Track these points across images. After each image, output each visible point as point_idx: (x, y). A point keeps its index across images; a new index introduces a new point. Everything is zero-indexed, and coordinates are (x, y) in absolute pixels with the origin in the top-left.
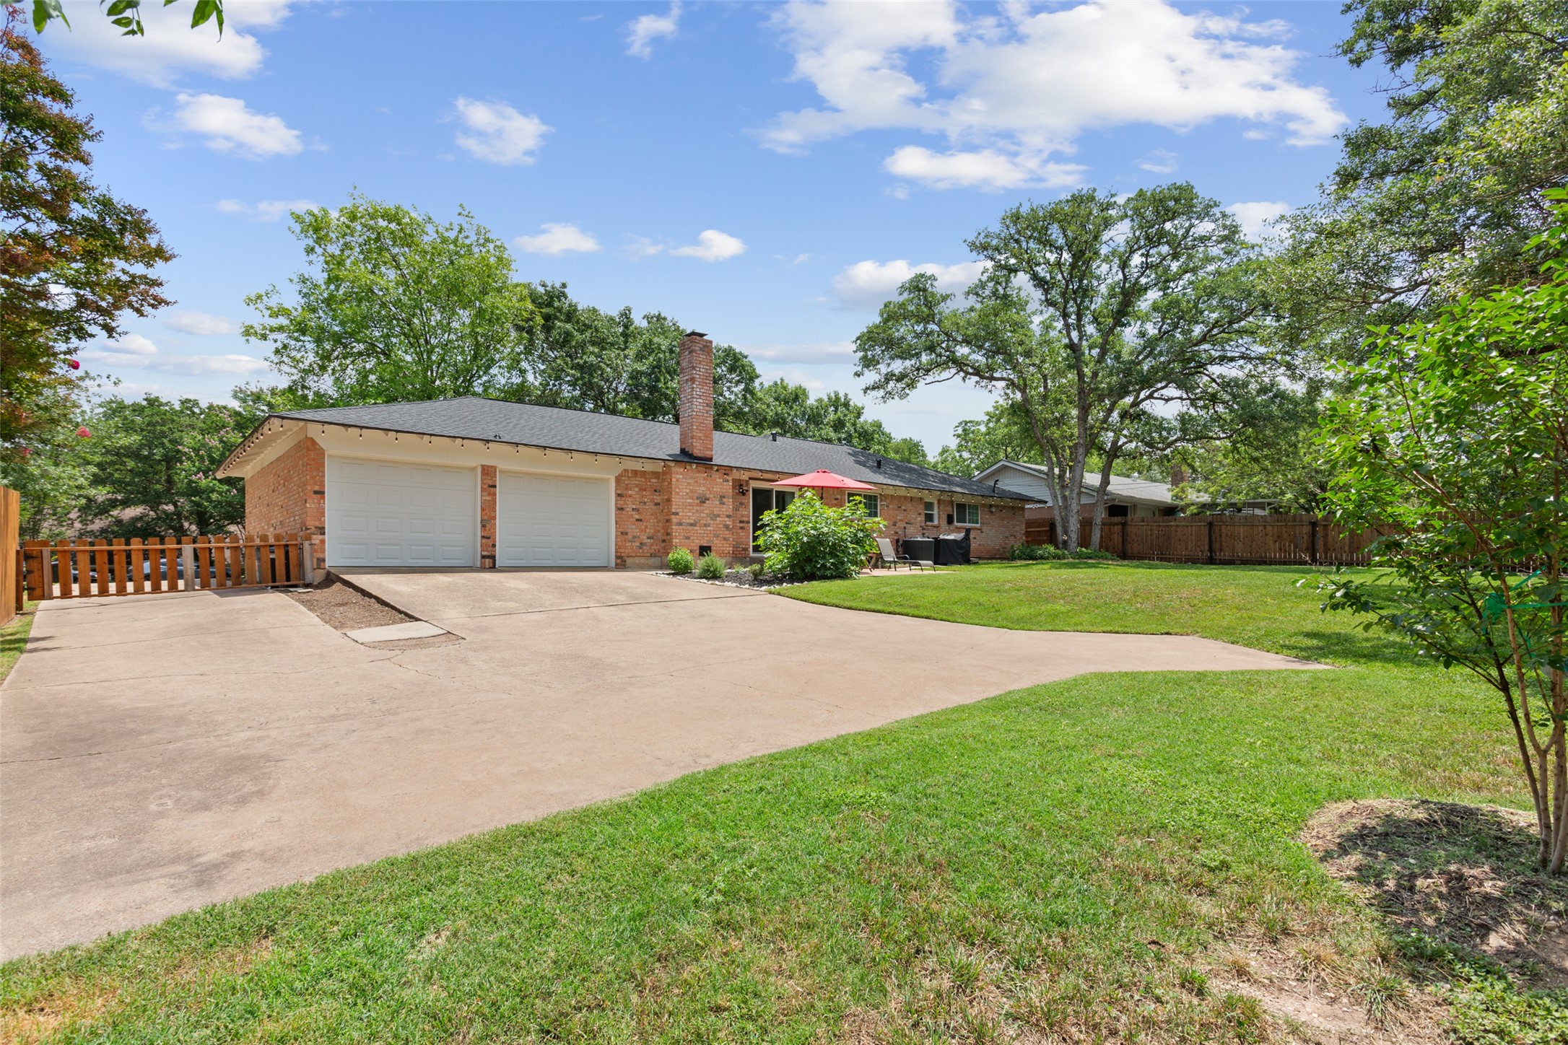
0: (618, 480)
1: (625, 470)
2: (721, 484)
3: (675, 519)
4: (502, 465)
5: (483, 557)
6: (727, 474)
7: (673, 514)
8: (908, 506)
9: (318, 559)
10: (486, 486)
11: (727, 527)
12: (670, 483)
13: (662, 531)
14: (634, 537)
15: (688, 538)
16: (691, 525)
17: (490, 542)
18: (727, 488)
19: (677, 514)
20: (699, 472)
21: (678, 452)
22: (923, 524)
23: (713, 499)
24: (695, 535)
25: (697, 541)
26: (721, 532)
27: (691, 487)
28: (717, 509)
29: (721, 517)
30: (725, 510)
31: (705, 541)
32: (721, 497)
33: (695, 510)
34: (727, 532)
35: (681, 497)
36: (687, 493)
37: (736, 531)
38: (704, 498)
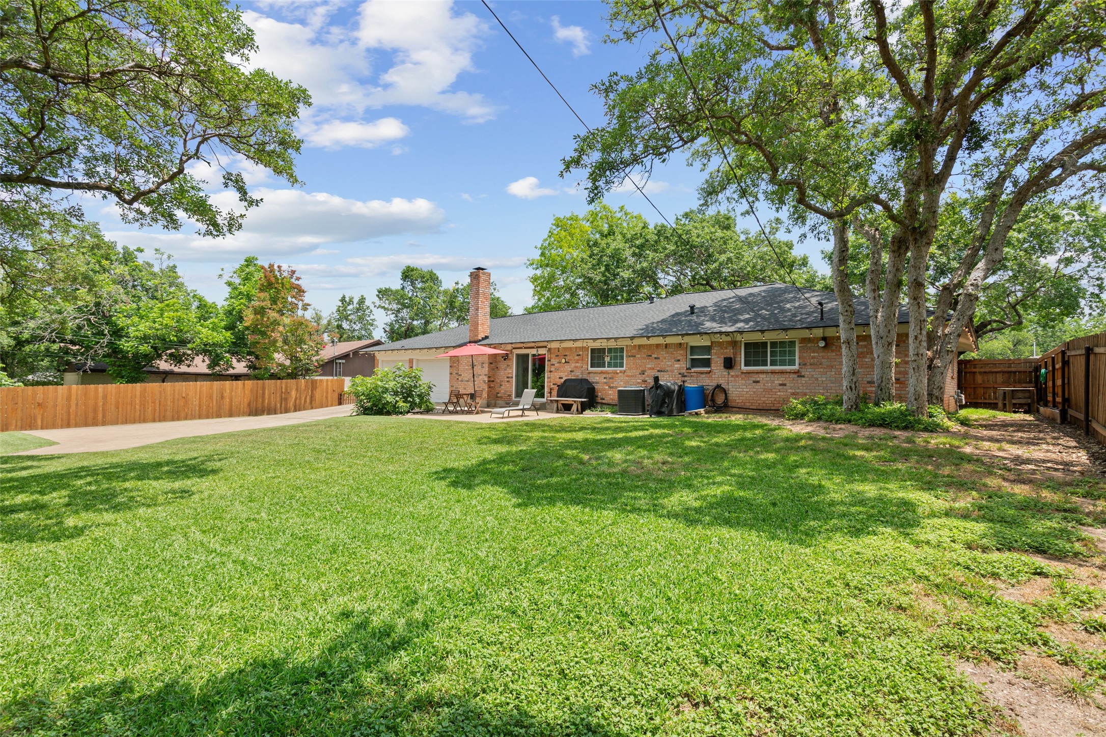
22: (684, 371)
23: (478, 365)
24: (468, 387)
25: (469, 390)
26: (481, 385)
27: (468, 360)
28: (480, 371)
29: (482, 376)
30: (484, 371)
31: (473, 391)
32: (482, 363)
33: (469, 373)
34: (485, 384)
35: (463, 366)
36: (466, 363)
37: (504, 383)
38: (473, 365)
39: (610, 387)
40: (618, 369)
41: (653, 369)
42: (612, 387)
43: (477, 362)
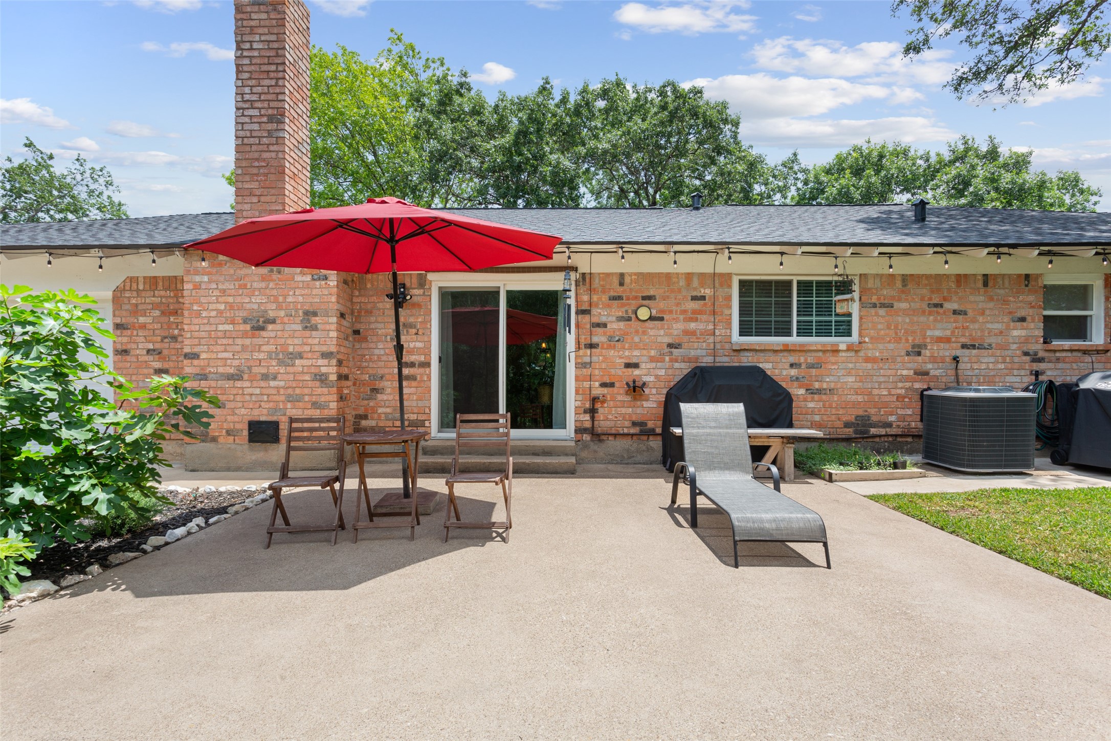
0: (118, 298)
1: (131, 279)
2: (307, 286)
3: (189, 368)
7: (187, 356)
8: (977, 300)
11: (322, 379)
12: (181, 295)
15: (221, 405)
16: (230, 377)
18: (326, 291)
19: (195, 356)
22: (1037, 346)
23: (286, 320)
24: (238, 398)
25: (243, 411)
26: (306, 391)
27: (231, 299)
28: (296, 341)
29: (307, 359)
30: (316, 341)
31: (265, 412)
32: (306, 313)
33: (240, 347)
34: (324, 389)
35: (206, 321)
36: (220, 312)
37: (392, 384)
38: (261, 320)
39: (811, 391)
40: (842, 342)
41: (948, 340)
42: (819, 391)
43: (282, 309)
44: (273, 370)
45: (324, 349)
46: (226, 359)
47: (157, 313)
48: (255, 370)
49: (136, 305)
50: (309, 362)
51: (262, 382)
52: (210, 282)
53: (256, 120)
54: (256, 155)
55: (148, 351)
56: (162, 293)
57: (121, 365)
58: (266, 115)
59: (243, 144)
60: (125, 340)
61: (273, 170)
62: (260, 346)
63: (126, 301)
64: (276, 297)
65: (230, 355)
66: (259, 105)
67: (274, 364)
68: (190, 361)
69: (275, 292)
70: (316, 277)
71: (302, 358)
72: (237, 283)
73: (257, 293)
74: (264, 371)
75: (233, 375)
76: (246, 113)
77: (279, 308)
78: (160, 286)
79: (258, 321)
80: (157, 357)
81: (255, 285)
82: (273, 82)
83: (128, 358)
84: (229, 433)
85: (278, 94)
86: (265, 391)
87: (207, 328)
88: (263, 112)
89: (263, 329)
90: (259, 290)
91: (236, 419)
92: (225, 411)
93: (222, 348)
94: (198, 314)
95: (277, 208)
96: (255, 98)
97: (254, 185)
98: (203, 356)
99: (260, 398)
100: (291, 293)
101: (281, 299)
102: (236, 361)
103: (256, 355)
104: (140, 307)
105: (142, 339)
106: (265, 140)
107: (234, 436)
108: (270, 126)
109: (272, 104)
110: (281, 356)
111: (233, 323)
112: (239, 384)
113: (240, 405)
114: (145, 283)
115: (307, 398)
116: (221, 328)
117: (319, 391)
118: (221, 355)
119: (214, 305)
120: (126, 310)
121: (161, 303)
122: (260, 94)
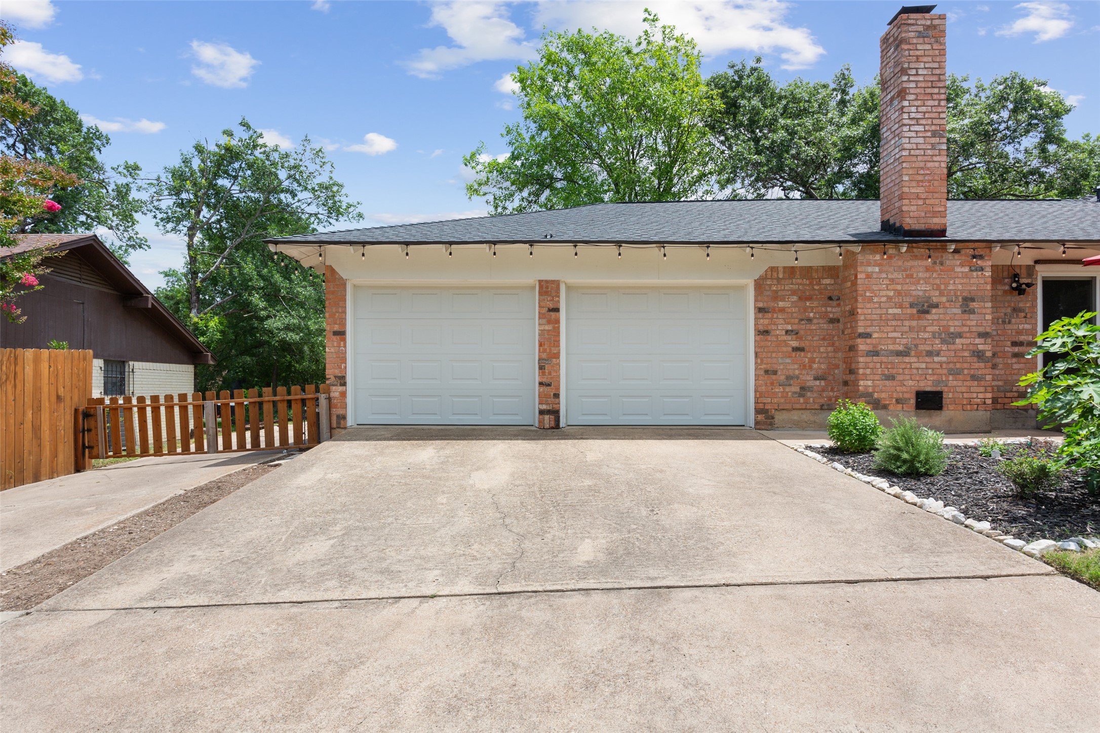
0: (759, 285)
1: (772, 269)
2: (965, 276)
3: (863, 346)
4: (568, 278)
5: (541, 412)
6: (981, 257)
7: (861, 335)
9: (338, 416)
10: (545, 310)
11: (979, 355)
12: (854, 283)
13: (843, 366)
14: (789, 378)
15: (891, 378)
16: (899, 354)
17: (550, 391)
18: (982, 281)
19: (868, 335)
20: (916, 257)
21: (877, 227)
23: (947, 304)
24: (906, 372)
25: (911, 383)
26: (966, 365)
27: (899, 287)
28: (957, 323)
29: (966, 338)
30: (974, 323)
31: (930, 383)
32: (965, 299)
33: (908, 328)
34: (980, 364)
35: (877, 306)
36: (889, 298)
37: (1003, 361)
38: (926, 305)
43: (944, 296)
44: (936, 347)
45: (981, 329)
46: (896, 338)
47: (795, 298)
48: (921, 347)
49: (776, 292)
50: (968, 341)
51: (927, 358)
52: (881, 272)
53: (921, 135)
54: (922, 165)
55: (787, 332)
56: (799, 281)
57: (762, 344)
58: (929, 131)
59: (910, 155)
60: (766, 322)
61: (936, 178)
62: (925, 327)
63: (767, 288)
64: (938, 286)
65: (899, 335)
66: (923, 122)
67: (937, 342)
68: (864, 340)
69: (938, 281)
70: (973, 268)
71: (961, 337)
72: (904, 273)
73: (921, 282)
74: (929, 348)
75: (901, 352)
76: (912, 129)
77: (942, 294)
78: (798, 275)
79: (923, 305)
80: (794, 336)
81: (920, 275)
82: (936, 103)
83: (769, 338)
84: (898, 401)
85: (939, 113)
86: (930, 366)
87: (878, 311)
88: (927, 128)
89: (927, 312)
90: (923, 279)
91: (904, 389)
92: (895, 383)
93: (892, 329)
94: (870, 300)
95: (940, 210)
96: (919, 116)
97: (920, 190)
98: (875, 335)
99: (925, 371)
100: (951, 282)
101: (943, 287)
102: (904, 340)
103: (922, 335)
104: (779, 294)
105: (782, 321)
106: (929, 152)
107: (903, 404)
108: (933, 140)
109: (935, 122)
110: (943, 336)
111: (901, 307)
112: (907, 359)
113: (908, 377)
114: (784, 272)
115: (966, 372)
116: (890, 311)
117: (977, 365)
118: (890, 335)
119: (884, 292)
120: (767, 296)
121: (799, 289)
122: (925, 113)
